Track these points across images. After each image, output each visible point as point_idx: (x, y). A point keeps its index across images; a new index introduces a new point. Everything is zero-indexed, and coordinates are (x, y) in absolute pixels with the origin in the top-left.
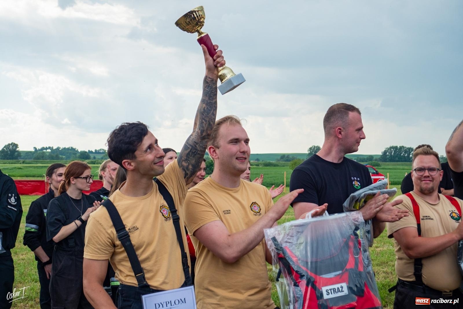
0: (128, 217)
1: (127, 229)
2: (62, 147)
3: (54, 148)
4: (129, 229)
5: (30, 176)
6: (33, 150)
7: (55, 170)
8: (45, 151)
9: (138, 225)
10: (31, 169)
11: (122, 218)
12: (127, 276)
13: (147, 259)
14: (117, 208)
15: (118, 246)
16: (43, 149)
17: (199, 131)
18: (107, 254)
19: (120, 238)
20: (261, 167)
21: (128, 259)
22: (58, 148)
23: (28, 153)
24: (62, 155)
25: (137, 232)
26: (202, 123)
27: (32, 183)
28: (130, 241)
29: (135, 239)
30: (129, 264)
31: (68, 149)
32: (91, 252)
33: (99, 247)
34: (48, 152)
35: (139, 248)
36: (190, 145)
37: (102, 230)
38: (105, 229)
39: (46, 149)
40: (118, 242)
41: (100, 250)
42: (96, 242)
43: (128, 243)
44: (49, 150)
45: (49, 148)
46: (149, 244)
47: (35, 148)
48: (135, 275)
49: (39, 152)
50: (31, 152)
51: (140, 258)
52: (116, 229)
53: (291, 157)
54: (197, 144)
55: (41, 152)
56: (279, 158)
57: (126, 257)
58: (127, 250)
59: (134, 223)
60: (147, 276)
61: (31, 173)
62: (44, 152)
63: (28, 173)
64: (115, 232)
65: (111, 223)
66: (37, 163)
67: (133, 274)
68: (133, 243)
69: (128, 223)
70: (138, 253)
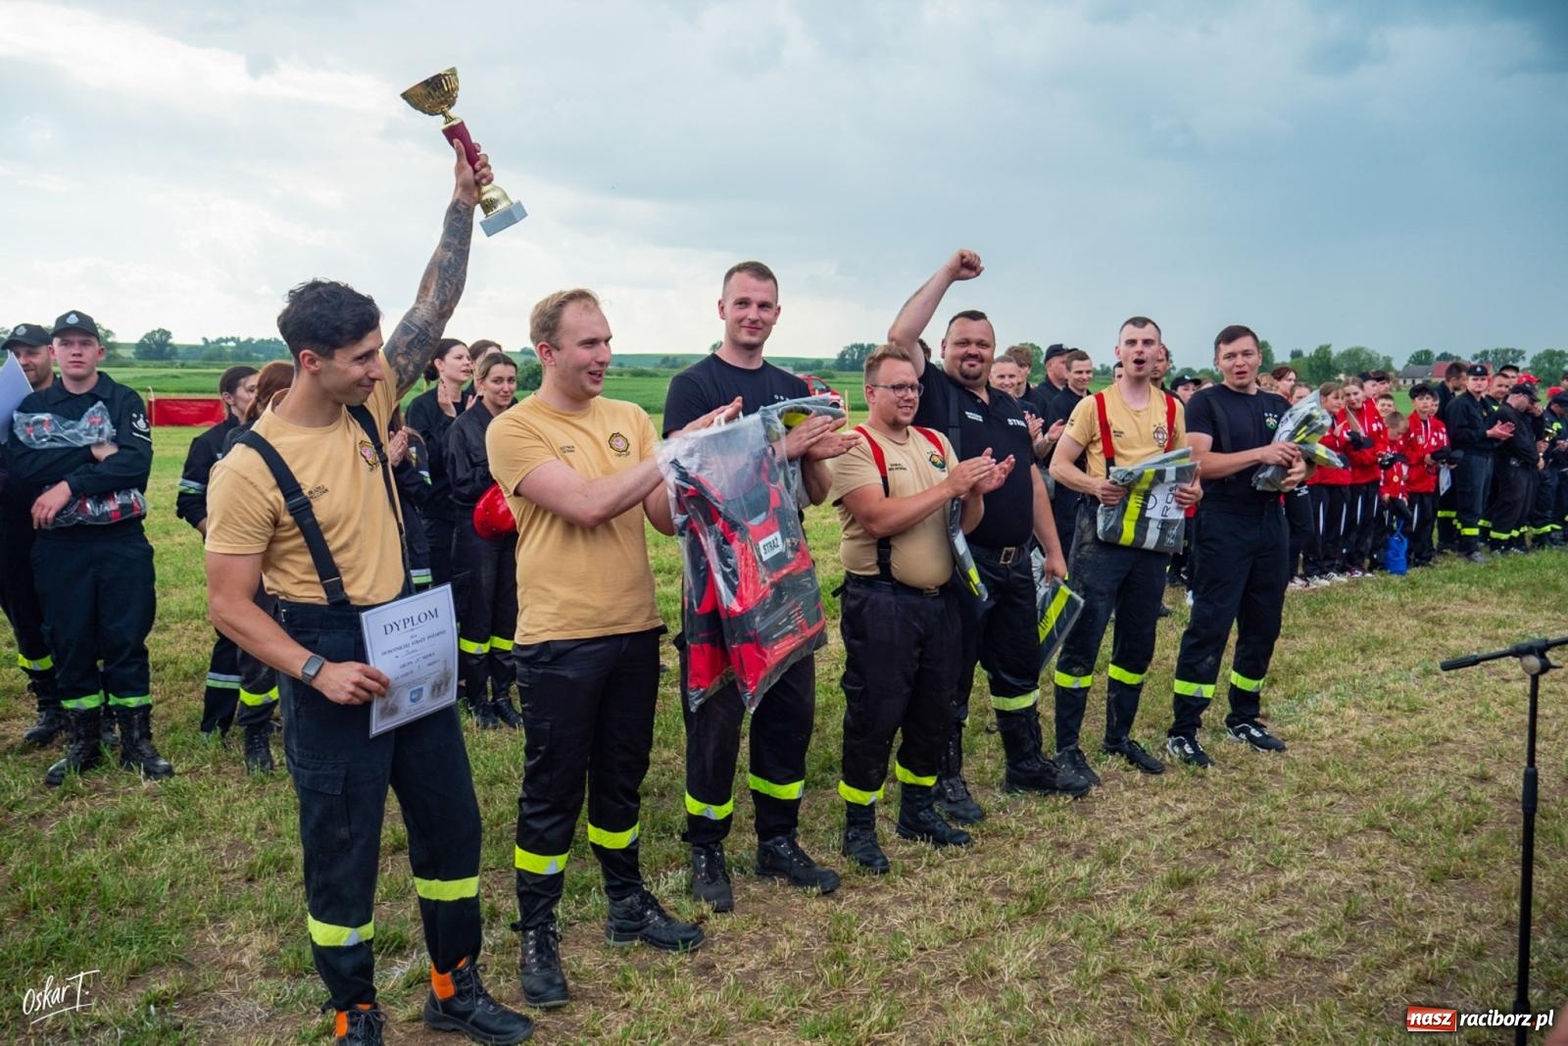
0: (302, 469)
1: (306, 492)
2: (257, 337)
3: (242, 339)
4: (310, 492)
5: (196, 391)
6: (201, 343)
7: (243, 380)
8: (223, 344)
9: (326, 483)
10: (197, 378)
11: (293, 469)
12: (302, 582)
13: (344, 547)
14: (277, 449)
15: (284, 525)
16: (221, 340)
17: (437, 303)
18: (263, 541)
19: (293, 511)
20: (626, 377)
21: (307, 550)
22: (249, 340)
23: (192, 350)
24: (257, 352)
25: (326, 496)
26: (443, 286)
27: (200, 404)
28: (312, 515)
29: (322, 510)
30: (308, 559)
31: (269, 341)
32: (229, 539)
33: (249, 528)
34: (232, 347)
35: (329, 528)
36: (417, 327)
37: (255, 494)
38: (262, 493)
39: (227, 340)
40: (287, 518)
41: (250, 535)
42: (243, 519)
43: (309, 520)
44: (232, 344)
45: (233, 339)
46: (348, 519)
47: (205, 339)
48: (322, 580)
49: (212, 346)
50: (196, 347)
51: (332, 548)
52: (283, 492)
53: (679, 360)
54: (430, 324)
55: (216, 346)
56: (659, 361)
57: (301, 546)
58: (304, 532)
59: (318, 481)
60: (345, 579)
61: (199, 386)
62: (222, 347)
63: (192, 386)
64: (282, 499)
65: (273, 481)
66: (209, 366)
67: (316, 578)
68: (318, 518)
69: (307, 480)
70: (327, 536)
